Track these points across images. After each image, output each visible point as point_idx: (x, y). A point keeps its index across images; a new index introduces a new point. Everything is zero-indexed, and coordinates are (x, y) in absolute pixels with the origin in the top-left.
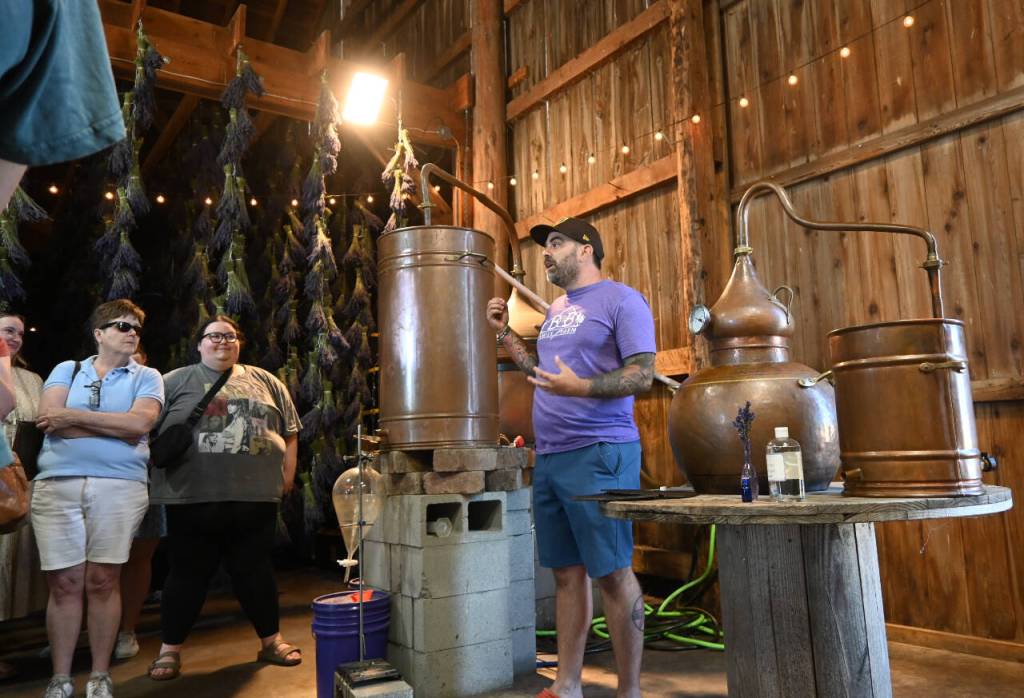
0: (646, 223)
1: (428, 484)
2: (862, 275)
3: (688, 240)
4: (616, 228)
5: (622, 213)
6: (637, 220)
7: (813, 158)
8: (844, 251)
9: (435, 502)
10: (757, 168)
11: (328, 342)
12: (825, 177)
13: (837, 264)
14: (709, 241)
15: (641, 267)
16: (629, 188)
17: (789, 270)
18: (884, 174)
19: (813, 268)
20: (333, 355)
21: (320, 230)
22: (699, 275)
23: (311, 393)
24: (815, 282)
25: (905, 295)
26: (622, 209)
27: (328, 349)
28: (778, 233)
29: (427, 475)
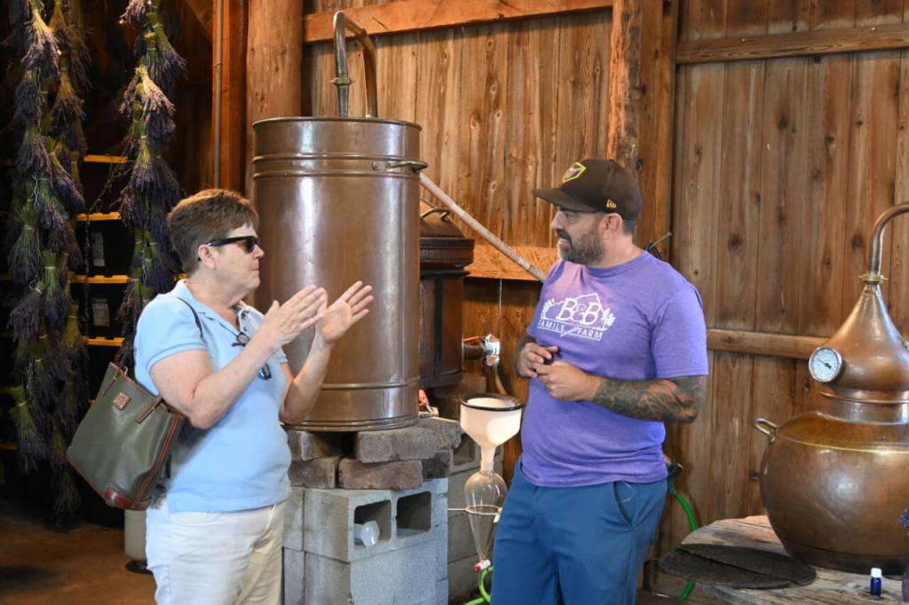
0: (541, 61)
1: (346, 476)
2: (848, 195)
3: (622, 114)
4: (490, 58)
5: (503, 38)
6: (525, 53)
7: (802, 26)
8: (829, 160)
9: (363, 503)
10: (719, 21)
11: (51, 193)
12: (817, 58)
13: (816, 176)
14: (649, 117)
15: (527, 122)
16: (522, 7)
17: (748, 169)
18: (896, 70)
19: (784, 174)
20: (61, 213)
21: (36, 14)
22: (634, 164)
23: (27, 270)
24: (783, 192)
25: (901, 233)
26: (503, 31)
27: (52, 204)
28: (739, 117)
29: (345, 463)
